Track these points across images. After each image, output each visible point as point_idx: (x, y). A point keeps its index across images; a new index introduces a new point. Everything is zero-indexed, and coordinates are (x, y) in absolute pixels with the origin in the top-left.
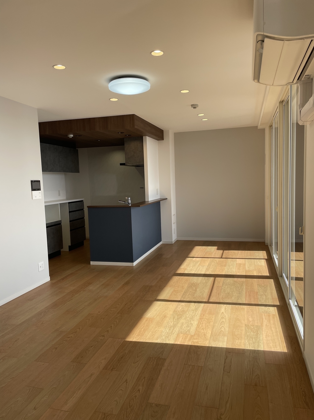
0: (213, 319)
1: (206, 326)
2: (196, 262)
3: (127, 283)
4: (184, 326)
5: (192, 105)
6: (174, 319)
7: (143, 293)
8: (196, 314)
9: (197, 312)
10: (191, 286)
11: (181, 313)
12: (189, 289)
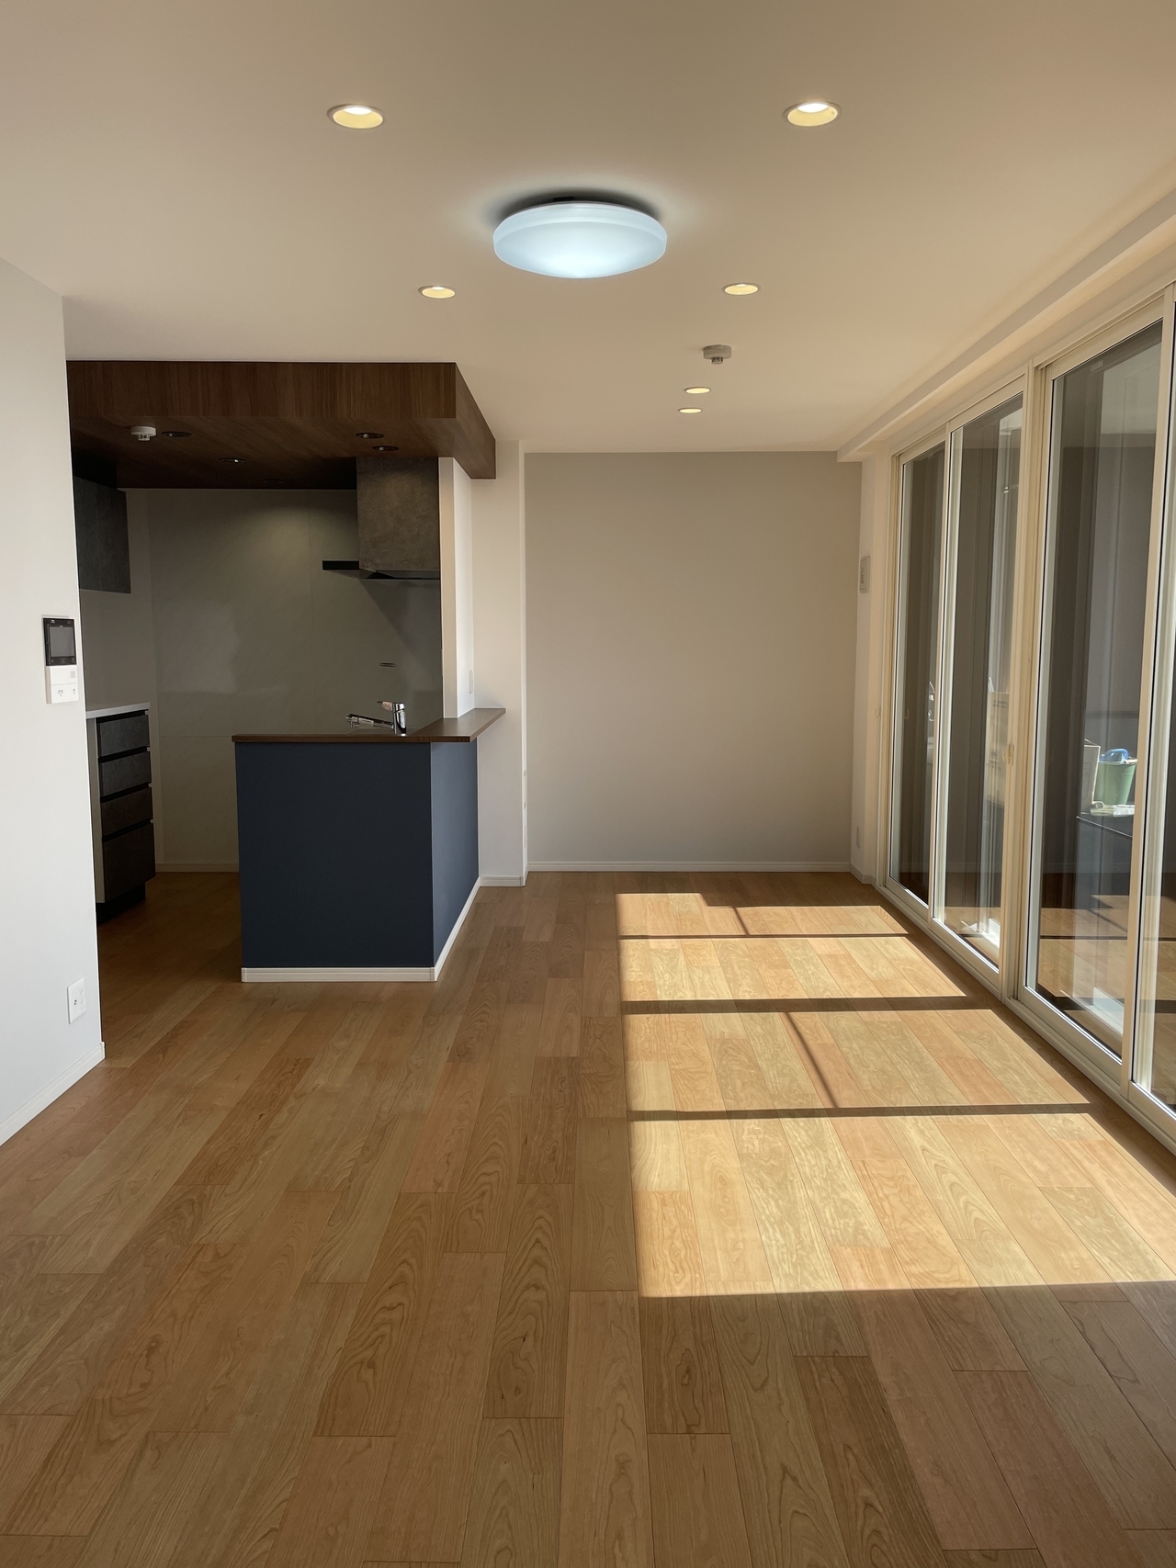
0: (909, 1174)
1: (908, 1206)
2: (667, 954)
3: (461, 1054)
4: (824, 1212)
5: (707, 349)
6: (767, 1190)
7: (561, 1091)
8: (835, 1162)
9: (830, 1153)
10: (726, 1051)
11: (772, 1162)
12: (724, 1062)
